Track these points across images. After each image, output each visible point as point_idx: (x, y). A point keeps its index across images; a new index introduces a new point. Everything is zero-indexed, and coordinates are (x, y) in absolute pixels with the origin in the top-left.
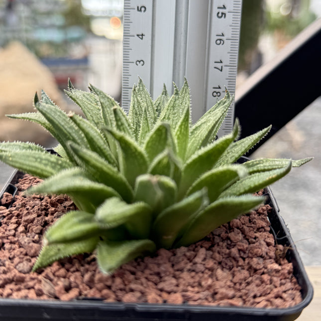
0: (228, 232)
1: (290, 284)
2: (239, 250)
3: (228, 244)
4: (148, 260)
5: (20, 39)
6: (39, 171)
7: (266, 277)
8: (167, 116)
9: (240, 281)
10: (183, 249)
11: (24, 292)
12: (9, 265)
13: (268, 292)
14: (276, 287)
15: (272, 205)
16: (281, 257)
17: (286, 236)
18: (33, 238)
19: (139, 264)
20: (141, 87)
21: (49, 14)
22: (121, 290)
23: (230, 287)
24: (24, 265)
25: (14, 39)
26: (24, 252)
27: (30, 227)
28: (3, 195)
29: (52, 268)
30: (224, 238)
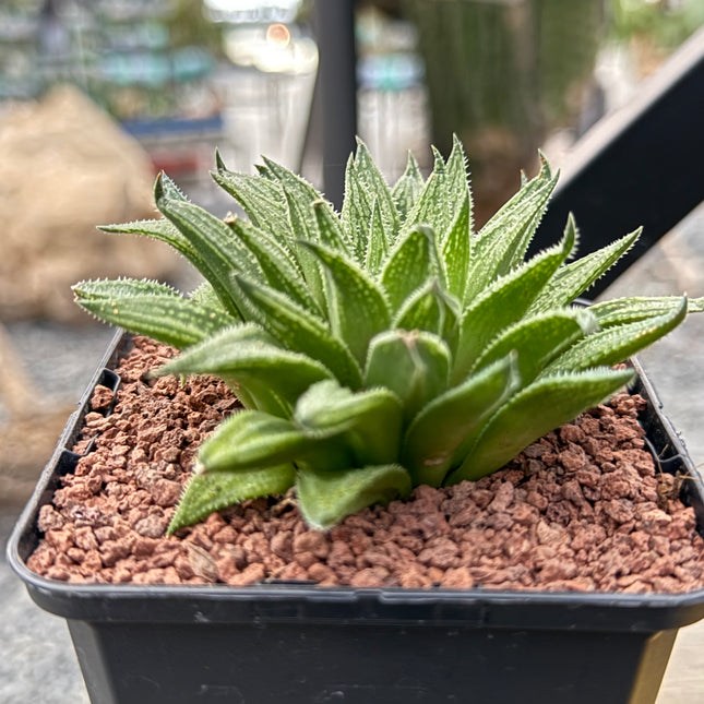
0: (557, 451)
1: (690, 549)
2: (582, 485)
3: (557, 475)
4: (397, 507)
5: (73, 81)
6: (173, 334)
7: (640, 537)
8: (422, 216)
9: (587, 546)
10: (467, 485)
11: (154, 574)
12: (119, 523)
13: (646, 566)
14: (661, 555)
15: (646, 396)
16: (669, 498)
17: (679, 455)
18: (164, 470)
19: (379, 517)
20: (364, 162)
21: (133, 23)
22: (346, 564)
23: (566, 556)
24: (150, 521)
25: (61, 79)
26: (148, 499)
27: (154, 449)
28: (93, 390)
29: (206, 526)
30: (549, 464)
